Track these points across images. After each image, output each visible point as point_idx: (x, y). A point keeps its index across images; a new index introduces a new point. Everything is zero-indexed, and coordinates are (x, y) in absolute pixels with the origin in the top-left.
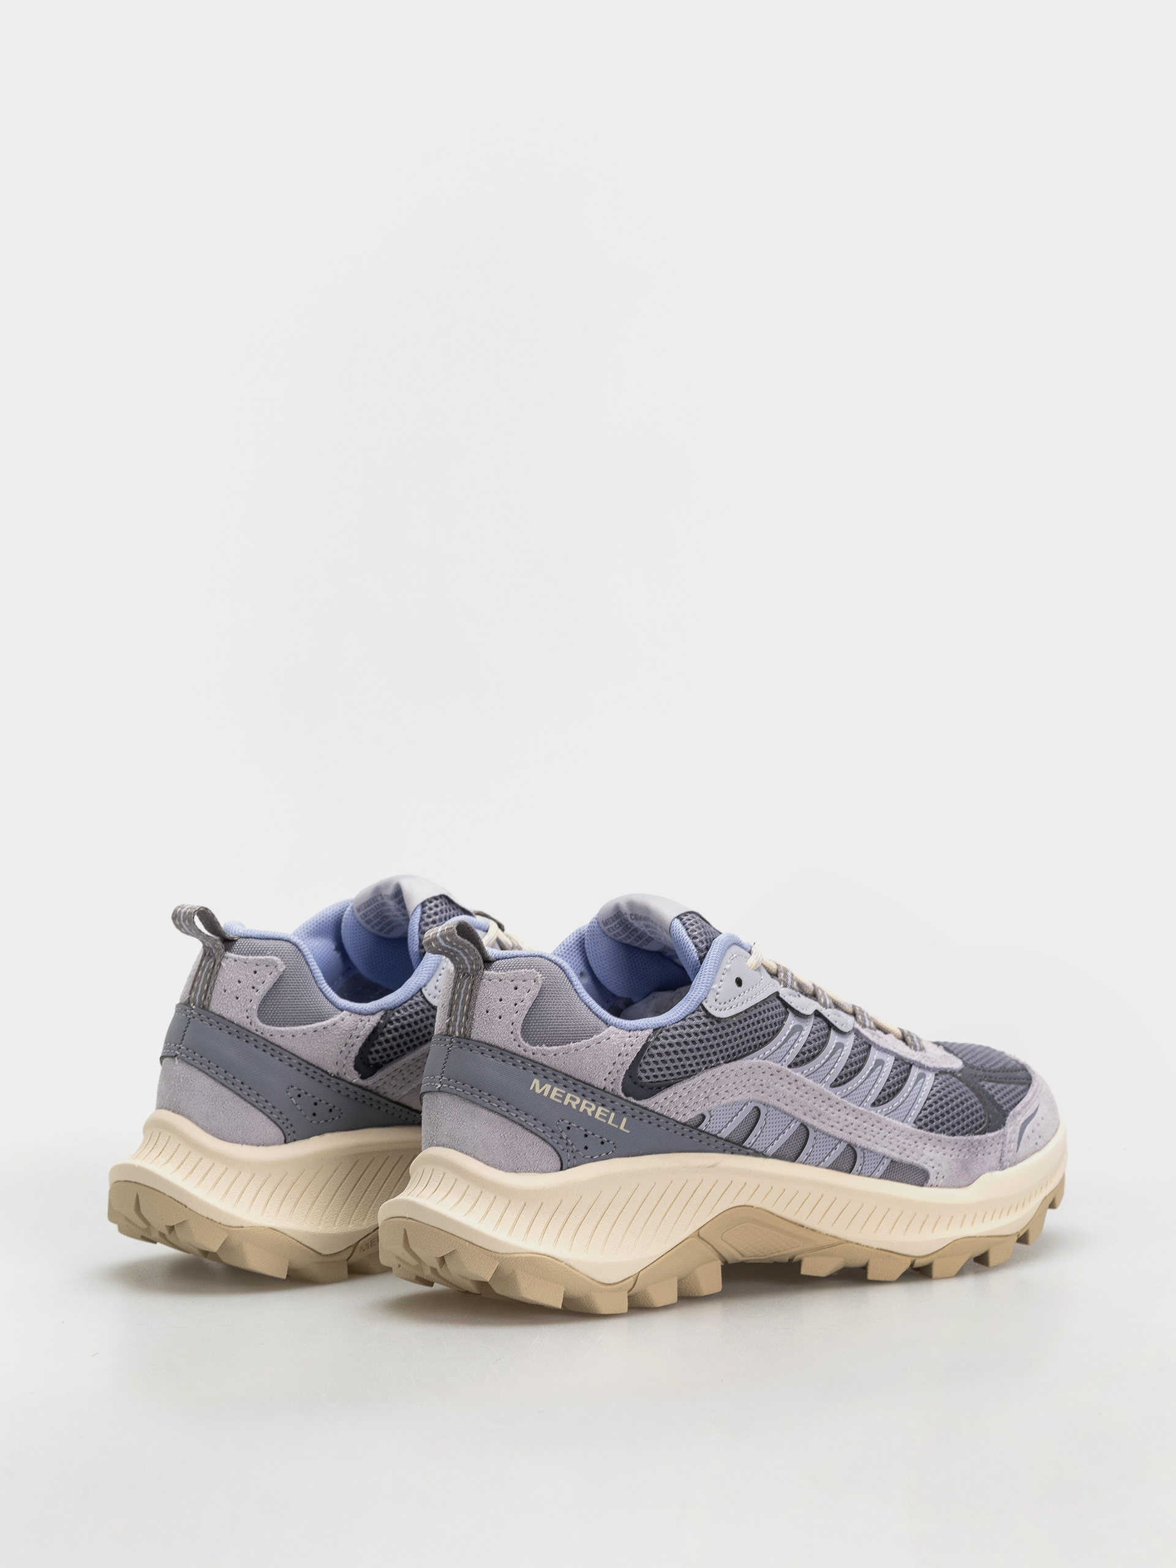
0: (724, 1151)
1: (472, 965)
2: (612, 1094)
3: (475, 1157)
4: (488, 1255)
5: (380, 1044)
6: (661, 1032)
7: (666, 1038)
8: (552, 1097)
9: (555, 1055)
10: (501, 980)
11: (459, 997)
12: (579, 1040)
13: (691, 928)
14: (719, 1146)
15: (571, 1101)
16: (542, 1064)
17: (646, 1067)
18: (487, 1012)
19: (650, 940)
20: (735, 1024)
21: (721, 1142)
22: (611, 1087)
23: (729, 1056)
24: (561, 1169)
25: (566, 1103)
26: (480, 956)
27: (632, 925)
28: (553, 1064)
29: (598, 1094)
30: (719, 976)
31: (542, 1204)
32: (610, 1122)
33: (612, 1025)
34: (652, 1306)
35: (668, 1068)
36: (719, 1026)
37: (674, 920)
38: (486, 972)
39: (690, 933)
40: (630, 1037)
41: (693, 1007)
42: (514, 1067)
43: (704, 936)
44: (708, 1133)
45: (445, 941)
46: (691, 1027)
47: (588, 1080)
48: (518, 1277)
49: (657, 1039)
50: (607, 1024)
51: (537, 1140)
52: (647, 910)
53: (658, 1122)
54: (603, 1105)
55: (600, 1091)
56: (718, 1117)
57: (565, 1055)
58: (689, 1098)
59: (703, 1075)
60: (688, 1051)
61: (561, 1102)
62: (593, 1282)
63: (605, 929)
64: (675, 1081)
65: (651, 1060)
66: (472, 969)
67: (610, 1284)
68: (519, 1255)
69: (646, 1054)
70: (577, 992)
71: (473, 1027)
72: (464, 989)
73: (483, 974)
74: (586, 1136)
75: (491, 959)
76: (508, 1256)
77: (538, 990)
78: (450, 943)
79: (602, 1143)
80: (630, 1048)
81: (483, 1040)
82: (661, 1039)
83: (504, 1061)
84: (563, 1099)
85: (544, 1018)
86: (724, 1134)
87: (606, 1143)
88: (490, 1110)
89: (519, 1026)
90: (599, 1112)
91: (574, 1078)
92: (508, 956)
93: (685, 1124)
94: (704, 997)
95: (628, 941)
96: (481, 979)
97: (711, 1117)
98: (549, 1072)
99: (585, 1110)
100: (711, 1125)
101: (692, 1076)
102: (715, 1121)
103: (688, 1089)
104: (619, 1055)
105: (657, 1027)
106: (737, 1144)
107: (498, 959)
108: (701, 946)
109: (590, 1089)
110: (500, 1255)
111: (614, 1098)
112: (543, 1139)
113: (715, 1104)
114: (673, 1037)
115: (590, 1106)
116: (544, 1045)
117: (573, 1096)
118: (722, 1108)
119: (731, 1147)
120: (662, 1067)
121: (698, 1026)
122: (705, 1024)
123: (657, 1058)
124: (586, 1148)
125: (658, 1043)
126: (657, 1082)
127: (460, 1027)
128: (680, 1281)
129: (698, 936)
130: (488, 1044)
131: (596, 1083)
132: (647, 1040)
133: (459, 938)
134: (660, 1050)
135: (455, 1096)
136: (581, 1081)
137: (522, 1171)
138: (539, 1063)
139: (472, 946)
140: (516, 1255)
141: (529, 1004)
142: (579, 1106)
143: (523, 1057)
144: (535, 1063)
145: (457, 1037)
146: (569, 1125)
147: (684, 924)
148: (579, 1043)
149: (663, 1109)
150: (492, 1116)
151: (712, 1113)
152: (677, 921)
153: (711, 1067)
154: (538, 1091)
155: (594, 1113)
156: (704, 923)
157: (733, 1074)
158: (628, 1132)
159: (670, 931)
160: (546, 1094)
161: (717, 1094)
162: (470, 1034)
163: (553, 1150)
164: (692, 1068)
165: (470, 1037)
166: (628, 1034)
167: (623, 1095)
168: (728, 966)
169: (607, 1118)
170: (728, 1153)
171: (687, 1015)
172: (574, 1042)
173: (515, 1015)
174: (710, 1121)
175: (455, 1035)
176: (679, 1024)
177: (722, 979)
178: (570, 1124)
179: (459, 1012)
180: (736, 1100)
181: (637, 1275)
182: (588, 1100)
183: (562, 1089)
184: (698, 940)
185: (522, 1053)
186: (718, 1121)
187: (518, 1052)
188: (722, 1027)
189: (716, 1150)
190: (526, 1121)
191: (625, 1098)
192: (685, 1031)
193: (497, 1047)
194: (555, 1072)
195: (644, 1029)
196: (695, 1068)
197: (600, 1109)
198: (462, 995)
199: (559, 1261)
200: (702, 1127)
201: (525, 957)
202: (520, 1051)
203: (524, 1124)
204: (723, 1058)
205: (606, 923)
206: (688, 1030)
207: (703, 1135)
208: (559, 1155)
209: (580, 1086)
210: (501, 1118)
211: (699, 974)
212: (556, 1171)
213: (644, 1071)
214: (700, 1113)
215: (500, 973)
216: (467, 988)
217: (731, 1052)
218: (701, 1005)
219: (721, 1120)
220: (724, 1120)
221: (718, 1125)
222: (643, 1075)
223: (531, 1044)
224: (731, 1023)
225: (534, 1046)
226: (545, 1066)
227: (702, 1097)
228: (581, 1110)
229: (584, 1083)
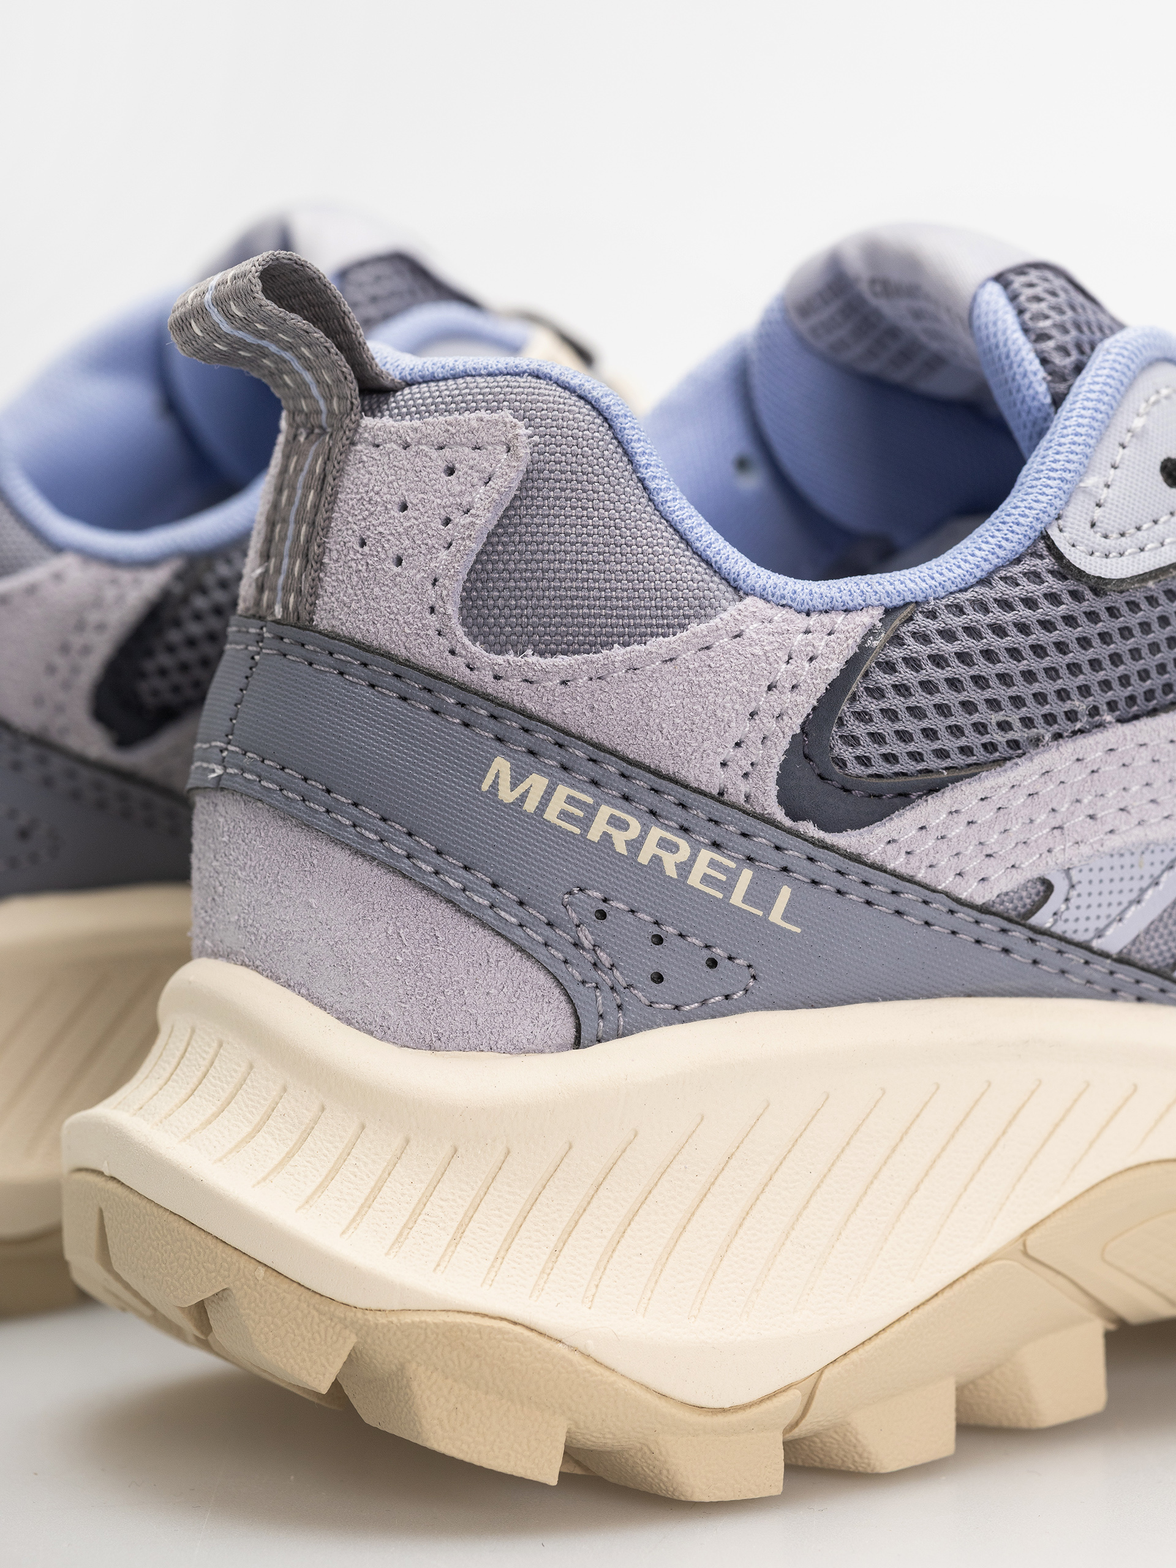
0: (1114, 991)
1: (328, 399)
2: (745, 812)
3: (310, 997)
4: (320, 1313)
5: (171, 649)
6: (911, 619)
7: (923, 638)
8: (551, 815)
9: (564, 683)
10: (406, 446)
11: (290, 502)
12: (642, 639)
13: (1035, 307)
14: (1096, 976)
15: (611, 830)
16: (523, 712)
17: (860, 730)
18: (363, 544)
19: (936, 362)
20: (1152, 601)
21: (1102, 967)
22: (744, 787)
23: (1131, 700)
24: (578, 1044)
25: (594, 835)
26: (347, 369)
27: (877, 313)
28: (556, 711)
29: (701, 810)
30: (1109, 451)
31: (508, 1152)
32: (737, 899)
33: (751, 592)
34: (869, 1470)
35: (930, 734)
36: (1099, 605)
37: (983, 285)
38: (367, 421)
39: (1030, 324)
40: (807, 632)
41: (1015, 543)
42: (433, 716)
43: (1074, 333)
44: (1062, 939)
45: (230, 317)
46: (1006, 605)
47: (668, 766)
48: (415, 1385)
49: (897, 640)
50: (738, 589)
51: (500, 949)
52: (912, 262)
53: (895, 903)
54: (716, 845)
55: (704, 800)
56: (1095, 888)
57: (595, 684)
58: (998, 828)
59: (1047, 756)
60: (994, 682)
61: (577, 831)
62: (662, 1404)
63: (803, 326)
64: (956, 773)
65: (873, 706)
66: (331, 412)
67: (723, 1410)
68: (417, 1318)
69: (857, 685)
70: (645, 488)
71: (321, 592)
72: (304, 473)
73: (359, 425)
74: (658, 940)
75: (387, 383)
76: (382, 1319)
77: (515, 477)
78: (246, 324)
79: (713, 963)
80: (807, 665)
81: (343, 631)
82: (910, 641)
83: (405, 699)
84: (586, 823)
85: (534, 566)
86: (1114, 941)
87: (723, 963)
88: (357, 852)
89: (453, 588)
90: (701, 867)
91: (625, 759)
92: (440, 373)
93: (984, 910)
94: (1053, 512)
95: (872, 367)
96: (353, 444)
97: (1073, 886)
98: (542, 736)
99: (656, 860)
100: (1071, 914)
101: (1010, 759)
102: (1084, 901)
103: (996, 801)
104: (770, 688)
105: (898, 601)
106: (1155, 973)
107: (410, 384)
108: (1059, 360)
109: (674, 793)
110: (359, 1314)
111: (750, 824)
112: (521, 949)
113: (1085, 849)
114: (948, 635)
115: (673, 848)
116: (530, 652)
117: (618, 813)
118: (1106, 862)
119: (1138, 982)
120: (910, 728)
121: (1030, 603)
122: (1054, 598)
123: (895, 701)
124: (658, 978)
125: (896, 654)
126: (897, 774)
127: (286, 590)
128: (960, 1390)
129: (1054, 332)
130: (358, 645)
131: (692, 774)
132: (864, 641)
133: (271, 306)
134: (906, 674)
135: (260, 804)
136: (647, 769)
137: (452, 1044)
138: (513, 709)
139: (319, 334)
140: (408, 1318)
141: (485, 519)
142: (635, 846)
143: (463, 687)
144: (499, 707)
145: (277, 622)
146: (603, 906)
147: (1013, 298)
148: (642, 648)
149: (914, 861)
150: (363, 868)
151: (1075, 876)
152: (995, 289)
153: (1074, 733)
154: (507, 795)
155: (685, 868)
156: (1079, 299)
157: (1145, 754)
158: (798, 930)
159: (970, 320)
160: (530, 806)
161: (1091, 817)
162: (312, 613)
163: (549, 983)
164: (1010, 735)
165: (312, 620)
166: (802, 622)
167: (780, 815)
168: (1138, 423)
169: (728, 887)
170: (1126, 1000)
171: (998, 569)
172: (625, 645)
173: (443, 554)
174: (1067, 900)
175: (273, 614)
176: (969, 595)
177: (1118, 459)
178: (605, 900)
179: (288, 544)
180: (1152, 836)
181: (813, 1380)
182: (667, 828)
183: (583, 791)
184: (1050, 344)
185: (463, 674)
186: (1094, 900)
187: (448, 673)
188: (1109, 609)
189: (1088, 990)
190: (464, 890)
191: (788, 822)
192: (988, 619)
193: (388, 656)
194: (564, 736)
195: (855, 609)
196: (1019, 733)
197: (706, 855)
198: (299, 492)
199: (550, 1338)
200: (1043, 918)
201: (490, 375)
202: (455, 668)
203: (460, 898)
204: (1112, 706)
205: (805, 309)
206: (998, 615)
207: (1044, 943)
208: (570, 1001)
209: (642, 782)
210: (388, 879)
211: (1044, 443)
212: (561, 1048)
213: (852, 741)
214: (1036, 875)
215: (407, 423)
216: (312, 472)
217: (1138, 688)
218: (1045, 537)
219: (1105, 899)
220: (1115, 898)
221: (1093, 912)
222: (847, 753)
223: (490, 647)
224: (1139, 596)
225: (499, 653)
226: (531, 717)
227: (1042, 826)
228: (644, 858)
229: (657, 773)
